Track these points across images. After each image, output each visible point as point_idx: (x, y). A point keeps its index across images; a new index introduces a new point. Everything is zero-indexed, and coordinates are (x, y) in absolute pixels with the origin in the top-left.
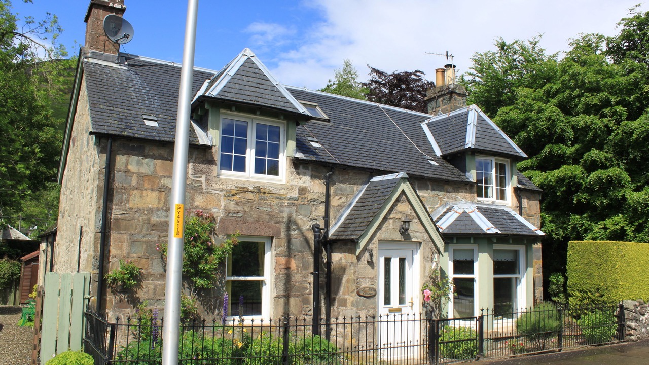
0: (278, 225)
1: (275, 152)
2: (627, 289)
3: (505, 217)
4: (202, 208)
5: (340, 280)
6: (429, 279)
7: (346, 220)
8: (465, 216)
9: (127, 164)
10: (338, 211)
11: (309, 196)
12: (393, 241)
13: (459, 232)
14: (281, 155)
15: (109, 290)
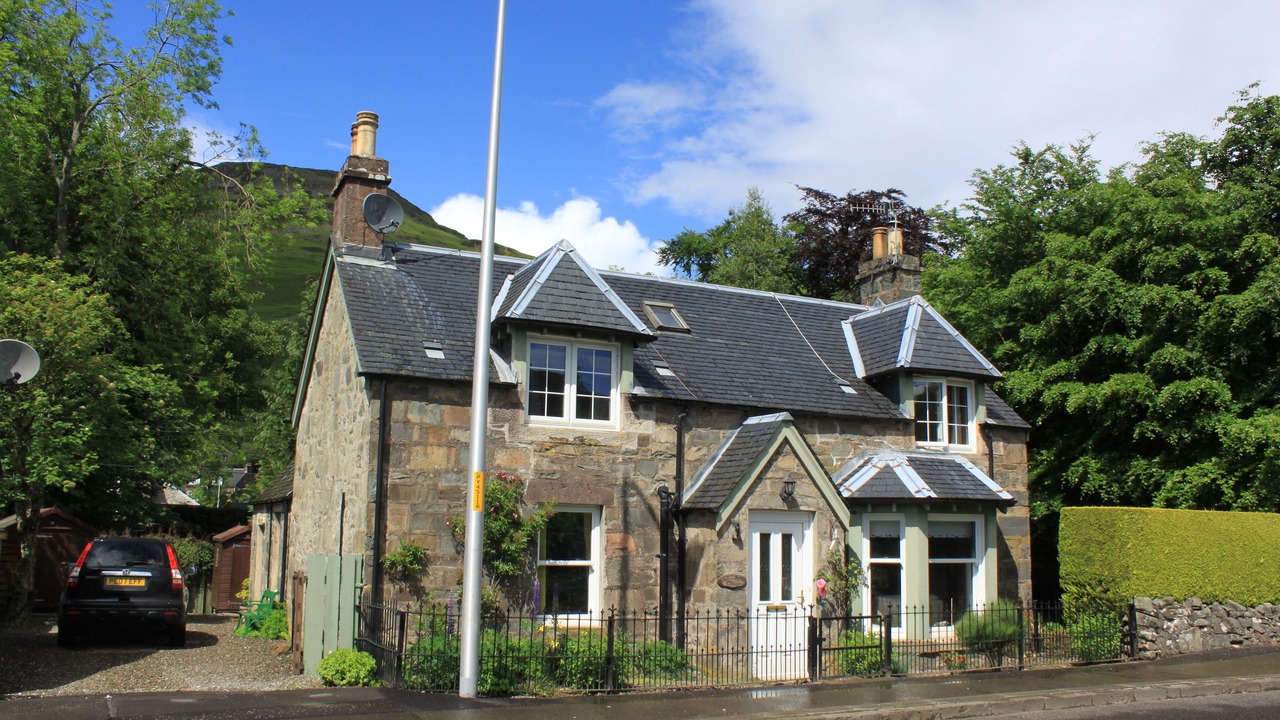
0: (609, 489)
1: (605, 386)
2: (1146, 580)
3: (952, 473)
4: (505, 469)
5: (696, 565)
6: (827, 564)
7: (706, 480)
8: (887, 472)
9: (406, 411)
10: (696, 468)
11: (654, 448)
12: (771, 510)
13: (875, 495)
14: (613, 391)
15: (386, 577)
